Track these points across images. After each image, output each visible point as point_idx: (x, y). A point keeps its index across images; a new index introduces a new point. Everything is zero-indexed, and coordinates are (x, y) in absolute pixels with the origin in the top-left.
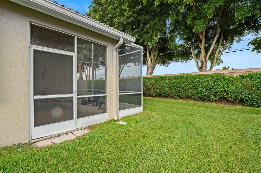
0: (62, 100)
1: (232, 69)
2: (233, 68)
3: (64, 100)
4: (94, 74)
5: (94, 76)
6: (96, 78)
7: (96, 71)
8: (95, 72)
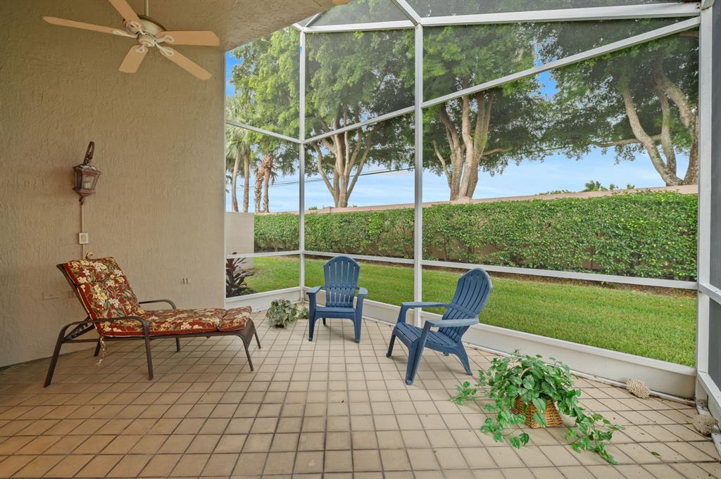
0: (188, 327)
1: (628, 186)
2: (632, 186)
3: (200, 324)
4: (260, 197)
5: (262, 201)
6: (267, 209)
7: (267, 186)
8: (263, 191)
